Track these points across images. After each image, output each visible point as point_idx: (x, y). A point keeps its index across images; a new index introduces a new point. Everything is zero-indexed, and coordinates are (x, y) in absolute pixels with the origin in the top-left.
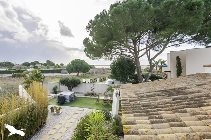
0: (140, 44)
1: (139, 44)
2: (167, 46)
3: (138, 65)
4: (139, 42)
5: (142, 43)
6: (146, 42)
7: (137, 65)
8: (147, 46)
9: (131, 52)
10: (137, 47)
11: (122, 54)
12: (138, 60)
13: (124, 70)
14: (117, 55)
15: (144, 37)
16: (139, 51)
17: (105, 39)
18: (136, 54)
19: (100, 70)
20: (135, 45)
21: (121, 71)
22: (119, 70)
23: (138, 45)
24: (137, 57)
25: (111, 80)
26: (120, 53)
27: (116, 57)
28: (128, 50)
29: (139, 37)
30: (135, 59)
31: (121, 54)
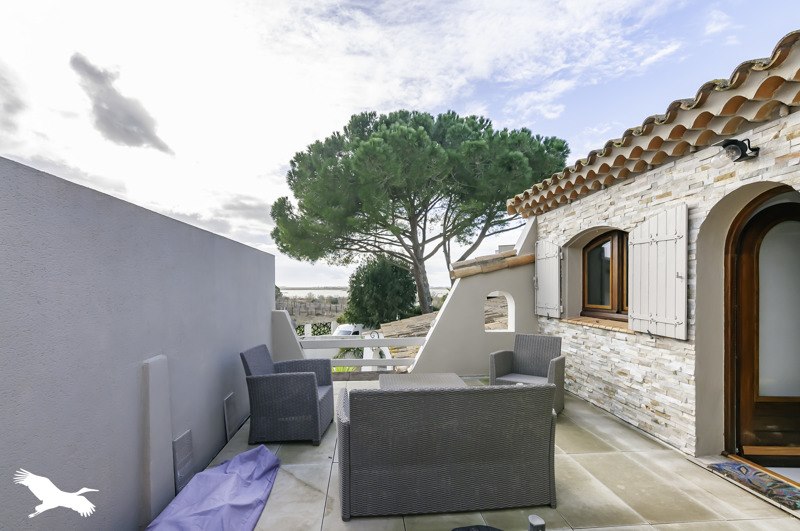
0: (428, 223)
1: (425, 220)
2: (487, 233)
3: (422, 280)
4: (425, 216)
5: (432, 220)
6: (442, 219)
7: (418, 281)
8: (445, 228)
9: (404, 245)
10: (419, 230)
11: (382, 250)
12: (420, 266)
13: (384, 295)
14: (368, 251)
15: (437, 205)
16: (425, 242)
17: (340, 209)
18: (416, 251)
19: (302, 303)
20: (414, 223)
21: (376, 299)
22: (370, 297)
23: (422, 226)
24: (419, 258)
25: (349, 327)
26: (375, 246)
27: (360, 260)
28: (395, 238)
29: (425, 206)
30: (415, 264)
31: (377, 249)
